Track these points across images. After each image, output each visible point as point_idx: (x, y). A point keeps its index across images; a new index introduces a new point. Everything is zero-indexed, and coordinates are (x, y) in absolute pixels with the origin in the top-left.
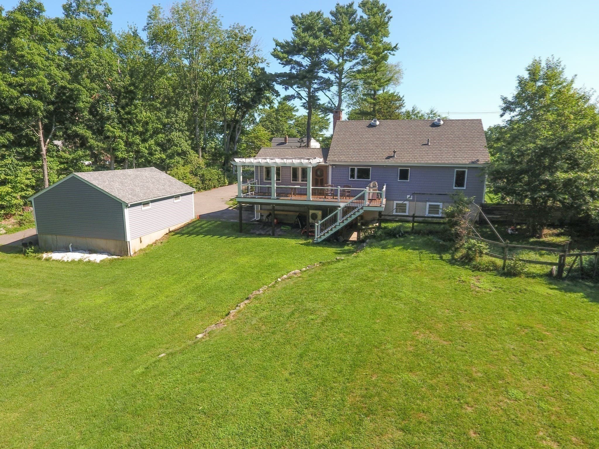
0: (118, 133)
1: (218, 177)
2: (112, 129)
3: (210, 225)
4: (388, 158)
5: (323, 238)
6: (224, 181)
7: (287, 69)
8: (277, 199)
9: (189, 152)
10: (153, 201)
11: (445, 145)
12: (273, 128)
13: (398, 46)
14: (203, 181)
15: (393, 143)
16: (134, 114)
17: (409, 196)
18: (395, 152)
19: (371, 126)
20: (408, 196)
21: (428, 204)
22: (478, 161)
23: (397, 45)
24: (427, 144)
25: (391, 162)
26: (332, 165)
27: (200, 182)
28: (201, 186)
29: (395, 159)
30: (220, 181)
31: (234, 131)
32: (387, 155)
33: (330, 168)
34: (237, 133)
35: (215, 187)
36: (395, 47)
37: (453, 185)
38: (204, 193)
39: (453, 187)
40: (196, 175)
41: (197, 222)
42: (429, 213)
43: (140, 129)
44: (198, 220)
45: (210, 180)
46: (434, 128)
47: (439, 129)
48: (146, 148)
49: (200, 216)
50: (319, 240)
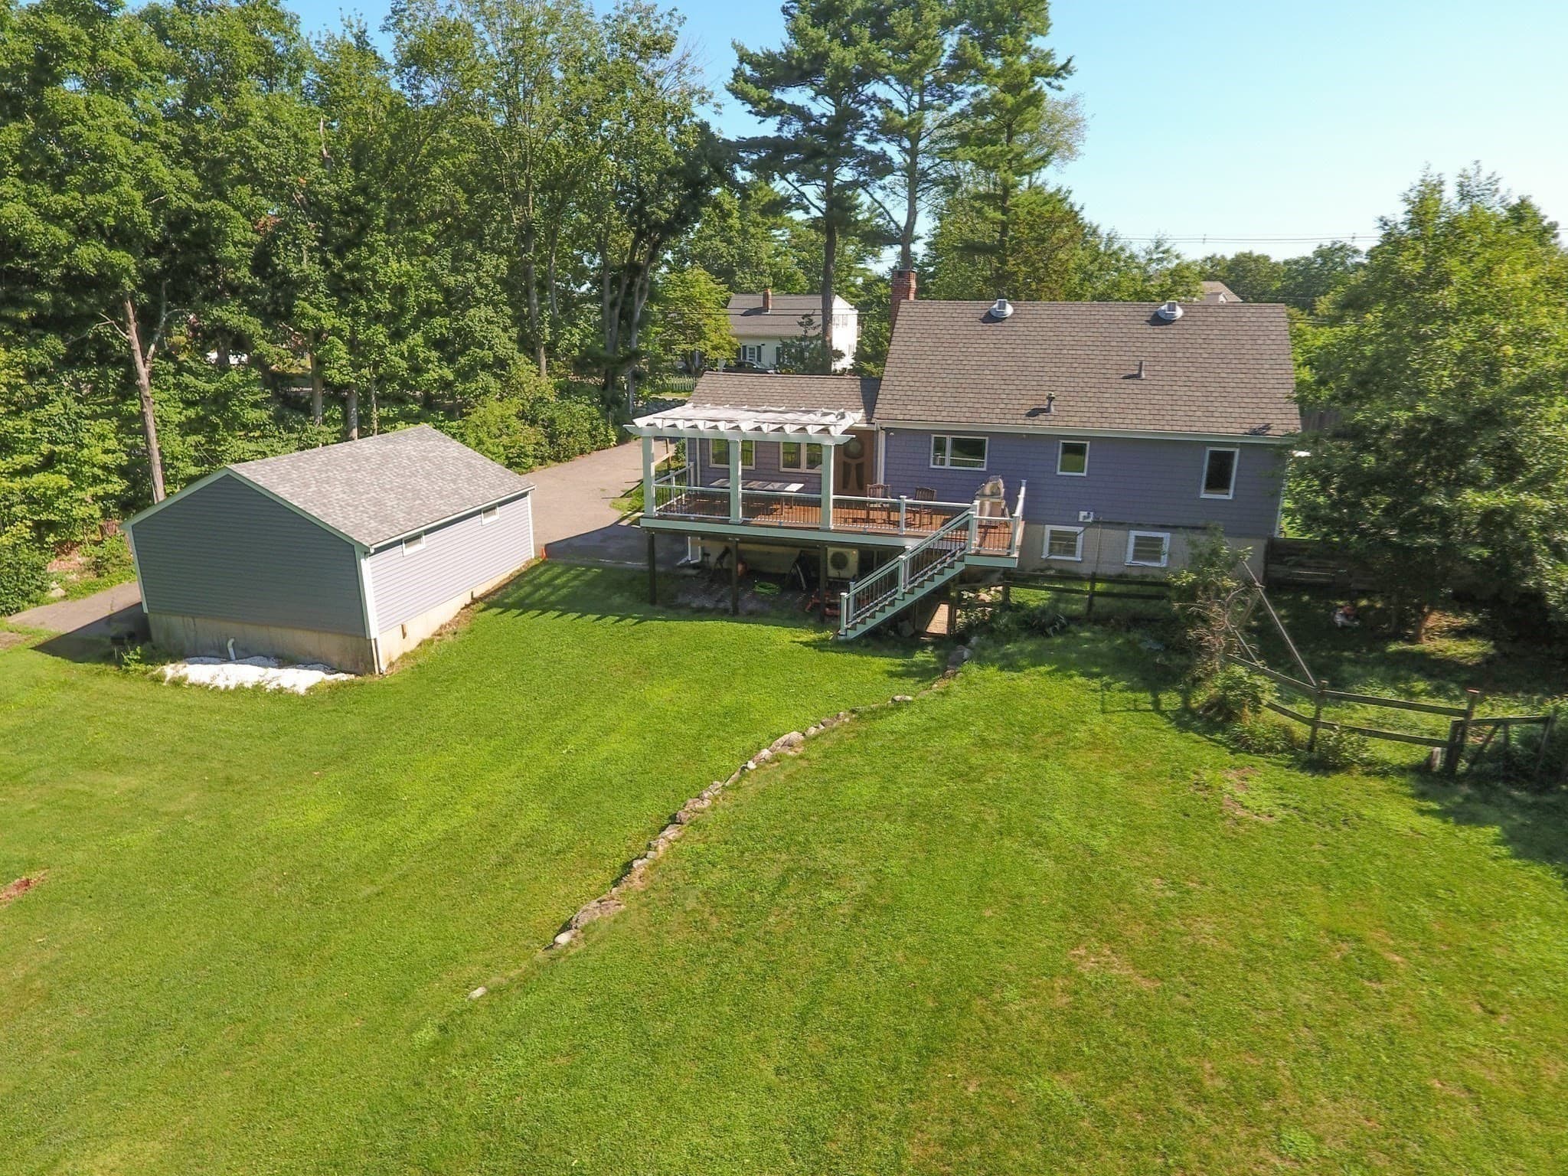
0: (329, 320)
1: (592, 424)
2: (312, 311)
3: (575, 578)
4: (1034, 413)
5: (862, 629)
6: (606, 436)
7: (769, 128)
8: (745, 524)
9: (512, 358)
10: (427, 532)
11: (1183, 378)
12: (733, 256)
13: (1071, 64)
14: (552, 438)
15: (1046, 369)
16: (367, 268)
17: (1085, 513)
18: (1051, 399)
19: (991, 318)
20: (1083, 514)
21: (1134, 533)
22: (1267, 427)
23: (1069, 61)
24: (1138, 376)
25: (1041, 425)
26: (887, 430)
27: (545, 441)
28: (546, 450)
29: (1051, 418)
30: (595, 436)
31: (629, 293)
32: (1031, 404)
33: (882, 436)
34: (637, 299)
35: (582, 452)
36: (1064, 67)
37: (1199, 488)
38: (555, 468)
39: (1199, 493)
40: (533, 422)
41: (542, 569)
42: (1135, 557)
43: (385, 306)
44: (544, 563)
45: (569, 434)
46: (1158, 329)
47: (1170, 331)
48: (402, 357)
49: (547, 546)
50: (852, 635)
